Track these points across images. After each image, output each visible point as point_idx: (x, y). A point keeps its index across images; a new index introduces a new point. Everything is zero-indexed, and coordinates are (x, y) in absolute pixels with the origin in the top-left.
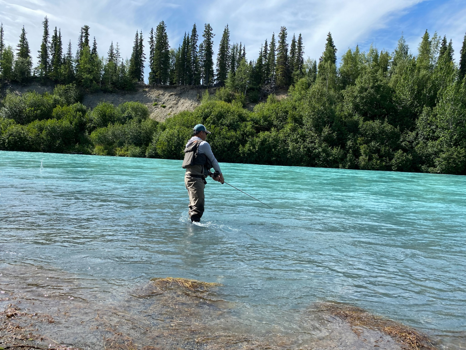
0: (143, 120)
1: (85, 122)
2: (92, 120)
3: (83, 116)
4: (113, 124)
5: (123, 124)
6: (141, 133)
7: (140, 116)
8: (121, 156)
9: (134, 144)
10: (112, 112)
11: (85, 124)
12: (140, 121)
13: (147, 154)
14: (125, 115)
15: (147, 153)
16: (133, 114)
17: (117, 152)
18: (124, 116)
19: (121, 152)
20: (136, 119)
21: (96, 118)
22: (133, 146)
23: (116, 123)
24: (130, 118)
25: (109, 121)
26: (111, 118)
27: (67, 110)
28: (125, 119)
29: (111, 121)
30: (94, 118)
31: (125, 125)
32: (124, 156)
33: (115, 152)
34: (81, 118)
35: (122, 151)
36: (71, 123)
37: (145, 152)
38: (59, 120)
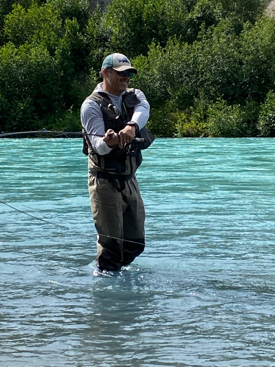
0: (246, 25)
1: (87, 45)
2: (106, 39)
3: (81, 28)
4: (163, 45)
5: (190, 43)
6: (241, 63)
7: (238, 12)
8: (187, 135)
9: (224, 98)
10: (160, 11)
11: (88, 53)
12: (238, 29)
13: (261, 125)
14: (195, 14)
15: (262, 123)
16: (218, 11)
17: (178, 127)
18: (192, 20)
19: (187, 126)
20: (226, 23)
21: (115, 31)
22: (221, 103)
23: (170, 41)
24: (210, 21)
25: (152, 35)
26: (155, 28)
27: (39, 16)
28: (194, 25)
29: (156, 36)
30: (111, 33)
31: (197, 45)
32: (197, 135)
33: (170, 125)
34: (75, 34)
35: (189, 121)
36: (52, 52)
37: (256, 121)
38: (21, 47)
